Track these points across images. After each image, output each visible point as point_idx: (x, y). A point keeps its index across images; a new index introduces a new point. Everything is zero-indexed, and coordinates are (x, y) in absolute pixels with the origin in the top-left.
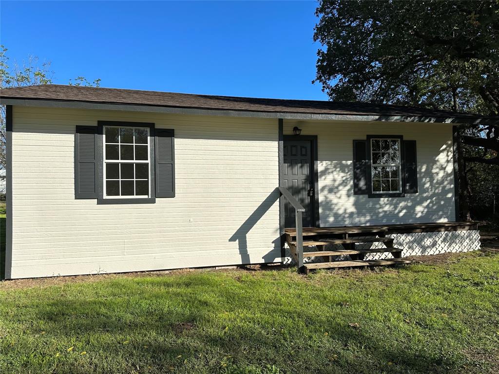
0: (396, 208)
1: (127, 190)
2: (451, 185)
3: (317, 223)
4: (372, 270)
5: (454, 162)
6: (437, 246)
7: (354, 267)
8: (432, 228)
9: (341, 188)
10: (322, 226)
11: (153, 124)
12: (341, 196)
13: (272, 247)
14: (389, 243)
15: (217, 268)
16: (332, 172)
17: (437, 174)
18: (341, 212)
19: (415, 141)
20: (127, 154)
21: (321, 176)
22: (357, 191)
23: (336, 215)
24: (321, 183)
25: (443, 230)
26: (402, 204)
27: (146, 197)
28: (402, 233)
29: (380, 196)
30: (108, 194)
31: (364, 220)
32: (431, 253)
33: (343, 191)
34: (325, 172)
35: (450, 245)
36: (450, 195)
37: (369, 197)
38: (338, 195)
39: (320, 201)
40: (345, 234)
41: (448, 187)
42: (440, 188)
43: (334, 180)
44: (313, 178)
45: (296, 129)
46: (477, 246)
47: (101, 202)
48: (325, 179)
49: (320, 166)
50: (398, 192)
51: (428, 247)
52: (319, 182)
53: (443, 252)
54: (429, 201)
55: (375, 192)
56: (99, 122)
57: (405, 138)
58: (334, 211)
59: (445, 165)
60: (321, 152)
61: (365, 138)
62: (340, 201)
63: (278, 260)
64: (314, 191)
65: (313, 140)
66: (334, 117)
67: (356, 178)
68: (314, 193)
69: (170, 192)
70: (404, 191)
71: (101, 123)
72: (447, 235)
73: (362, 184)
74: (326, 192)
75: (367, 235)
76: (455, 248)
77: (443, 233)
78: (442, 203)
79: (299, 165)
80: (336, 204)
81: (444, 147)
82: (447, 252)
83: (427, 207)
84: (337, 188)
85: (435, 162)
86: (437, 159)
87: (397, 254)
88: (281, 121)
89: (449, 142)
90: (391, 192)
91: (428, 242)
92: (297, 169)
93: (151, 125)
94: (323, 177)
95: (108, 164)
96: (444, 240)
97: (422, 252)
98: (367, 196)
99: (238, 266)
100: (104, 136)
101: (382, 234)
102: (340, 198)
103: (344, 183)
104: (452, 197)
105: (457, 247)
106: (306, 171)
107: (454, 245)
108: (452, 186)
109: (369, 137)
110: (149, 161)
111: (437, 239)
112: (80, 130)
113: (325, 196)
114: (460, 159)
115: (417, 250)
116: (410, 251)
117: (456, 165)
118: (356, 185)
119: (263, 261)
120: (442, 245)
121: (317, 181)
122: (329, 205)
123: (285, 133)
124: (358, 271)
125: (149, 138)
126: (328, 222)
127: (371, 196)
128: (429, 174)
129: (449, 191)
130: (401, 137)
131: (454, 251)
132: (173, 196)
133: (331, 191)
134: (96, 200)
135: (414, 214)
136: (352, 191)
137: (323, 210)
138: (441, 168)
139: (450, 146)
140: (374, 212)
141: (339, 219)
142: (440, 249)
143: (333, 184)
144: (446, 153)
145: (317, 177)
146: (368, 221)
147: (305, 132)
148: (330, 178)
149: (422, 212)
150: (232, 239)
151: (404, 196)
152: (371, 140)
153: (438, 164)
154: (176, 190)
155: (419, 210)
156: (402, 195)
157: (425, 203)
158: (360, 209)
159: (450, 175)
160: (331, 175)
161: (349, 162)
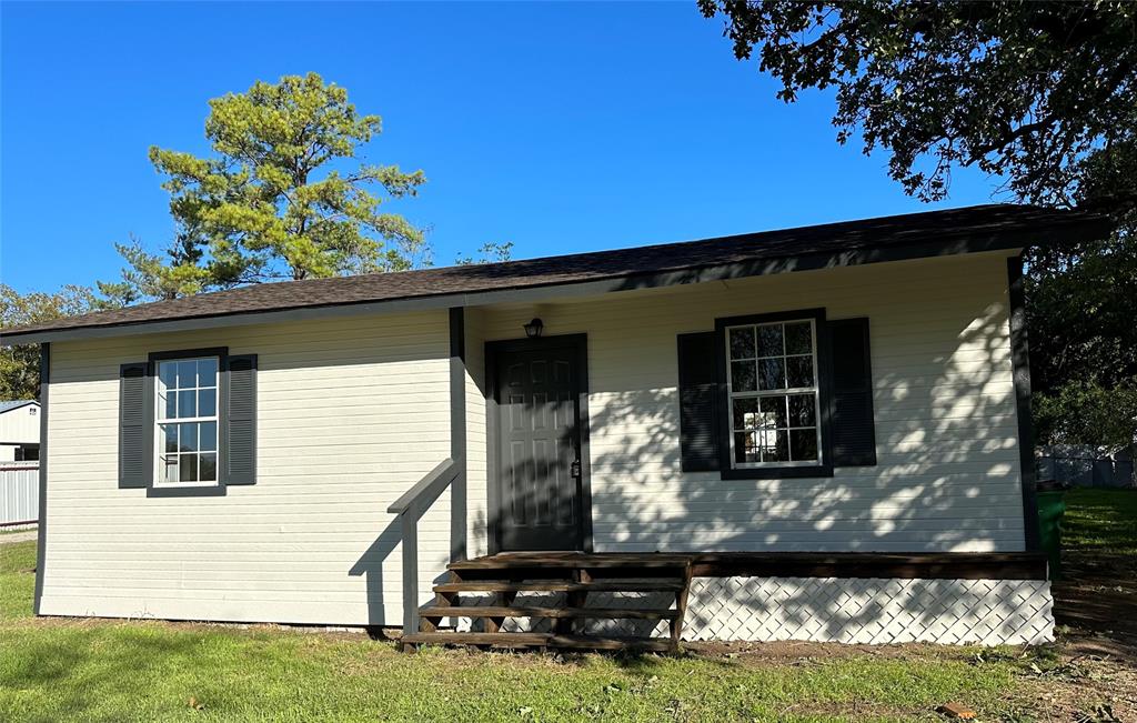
0: (805, 506)
2: (1003, 439)
3: (587, 544)
5: (1016, 368)
6: (885, 619)
9: (645, 458)
10: (598, 549)
11: (226, 349)
12: (646, 477)
16: (624, 417)
17: (948, 407)
18: (646, 516)
19: (866, 319)
21: (597, 427)
22: (691, 462)
23: (635, 526)
24: (598, 445)
25: (905, 573)
26: (827, 497)
27: (212, 483)
29: (760, 474)
31: (713, 537)
32: (863, 638)
33: (652, 467)
34: (606, 416)
36: (1000, 470)
37: (724, 478)
38: (639, 476)
39: (594, 490)
41: (992, 445)
42: (965, 448)
43: (627, 441)
44: (578, 434)
45: (537, 323)
46: (1041, 629)
48: (605, 435)
49: (596, 404)
50: (812, 463)
51: (854, 621)
52: (591, 443)
53: (904, 638)
54: (920, 489)
55: (740, 466)
56: (148, 355)
57: (830, 316)
58: (632, 514)
59: (981, 378)
60: (595, 371)
61: (711, 327)
62: (643, 490)
64: (579, 465)
65: (580, 345)
67: (687, 431)
68: (581, 471)
69: (247, 475)
70: (832, 461)
72: (921, 590)
73: (700, 442)
74: (606, 470)
76: (951, 631)
78: (972, 493)
80: (636, 498)
81: (975, 324)
82: (919, 640)
83: (916, 503)
84: (636, 457)
85: (941, 373)
88: (456, 314)
89: (996, 309)
90: (790, 464)
91: (850, 604)
93: (221, 352)
94: (601, 431)
97: (829, 633)
98: (718, 474)
99: (362, 627)
100: (156, 378)
103: (653, 446)
104: (1007, 478)
105: (958, 629)
106: (568, 416)
107: (943, 619)
108: (1010, 442)
109: (721, 323)
111: (884, 600)
113: (605, 479)
114: (1035, 357)
115: (810, 625)
116: (792, 628)
117: (1025, 377)
118: (686, 448)
120: (904, 618)
121: (587, 440)
122: (617, 500)
125: (218, 374)
126: (614, 541)
127: (731, 475)
128: (920, 409)
129: (999, 456)
130: (819, 313)
131: (946, 640)
132: (254, 482)
133: (620, 466)
134: (143, 490)
135: (867, 525)
136: (677, 464)
137: (603, 512)
138: (964, 388)
139: (998, 321)
140: (736, 515)
141: (644, 534)
142: (894, 628)
143: (625, 451)
144: (982, 343)
145: (588, 432)
146: (724, 542)
147: (555, 327)
148: (617, 431)
149: (896, 519)
150: (355, 571)
151: (831, 475)
152: (727, 329)
153: (952, 376)
154: (260, 471)
155: (884, 512)
156: (824, 472)
157: (906, 495)
158: (699, 513)
159: (1000, 407)
160: (621, 424)
161: (668, 391)
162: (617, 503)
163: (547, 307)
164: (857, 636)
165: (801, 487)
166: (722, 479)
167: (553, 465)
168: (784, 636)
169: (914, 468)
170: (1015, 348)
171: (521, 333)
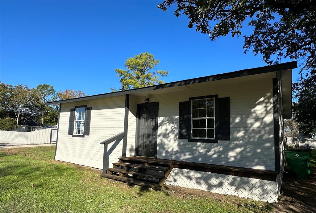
0: (209, 150)
2: (270, 135)
3: (155, 156)
5: (274, 112)
6: (224, 187)
9: (170, 135)
10: (157, 158)
12: (170, 140)
16: (166, 124)
17: (252, 124)
18: (170, 150)
19: (229, 98)
21: (160, 126)
22: (181, 136)
23: (167, 152)
24: (160, 131)
25: (231, 173)
27: (82, 135)
30: (75, 133)
32: (217, 191)
33: (172, 137)
34: (162, 124)
35: (237, 189)
36: (268, 145)
38: (169, 139)
39: (158, 142)
41: (266, 136)
42: (257, 136)
43: (166, 130)
46: (273, 198)
47: (73, 136)
48: (161, 128)
49: (160, 120)
50: (212, 139)
51: (215, 186)
52: (158, 130)
54: (243, 148)
55: (193, 138)
56: (75, 107)
57: (219, 97)
58: (166, 149)
59: (263, 116)
60: (160, 112)
61: (188, 100)
62: (169, 143)
67: (180, 128)
68: (155, 137)
70: (217, 138)
72: (235, 179)
73: (184, 131)
74: (161, 137)
76: (243, 194)
77: (231, 177)
78: (259, 151)
80: (167, 145)
81: (262, 99)
82: (233, 195)
84: (168, 134)
85: (250, 114)
86: (253, 110)
89: (268, 94)
90: (206, 138)
91: (214, 181)
92: (149, 122)
93: (86, 106)
94: (161, 127)
96: (232, 183)
97: (208, 188)
102: (170, 141)
103: (172, 131)
104: (270, 147)
105: (245, 194)
106: (154, 123)
107: (241, 190)
108: (272, 136)
109: (190, 99)
111: (224, 181)
113: (161, 139)
117: (277, 115)
118: (180, 133)
120: (229, 187)
125: (85, 111)
126: (162, 156)
127: (191, 141)
128: (243, 124)
129: (268, 140)
130: (216, 96)
131: (242, 196)
133: (164, 136)
135: (227, 158)
136: (178, 137)
137: (160, 148)
138: (257, 119)
139: (269, 98)
140: (192, 152)
141: (169, 155)
142: (227, 190)
143: (166, 132)
144: (264, 105)
145: (157, 127)
146: (188, 159)
147: (152, 100)
148: (164, 127)
149: (235, 157)
151: (217, 142)
152: (192, 101)
153: (254, 115)
154: (90, 133)
155: (232, 154)
156: (215, 141)
157: (239, 150)
158: (182, 149)
160: (165, 125)
161: (177, 117)
162: (162, 145)
163: (150, 95)
164: (215, 190)
165: (208, 145)
166: (188, 141)
167: (150, 135)
168: (196, 188)
169: (241, 142)
170: (274, 107)
171: (144, 102)
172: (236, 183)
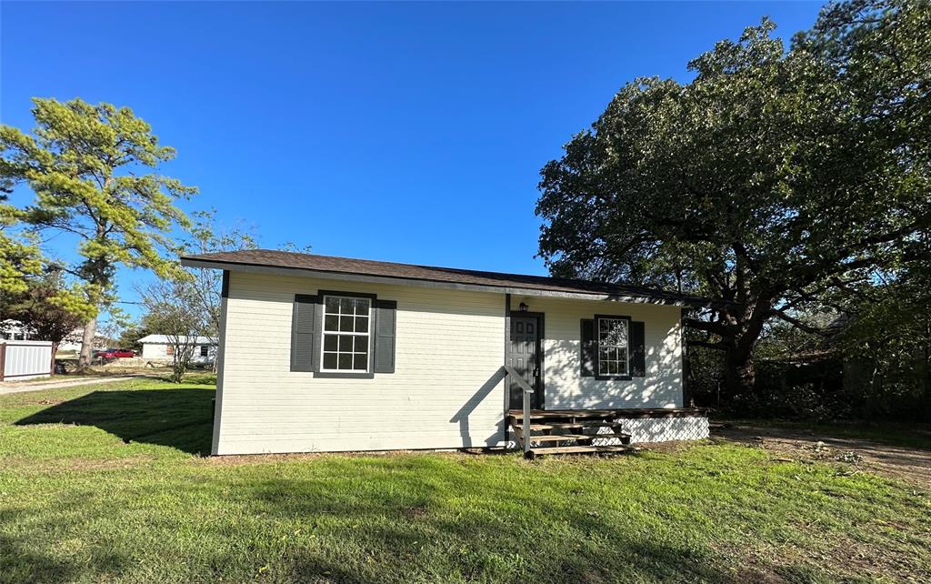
0: (622, 391)
1: (345, 364)
2: (679, 369)
3: (542, 406)
4: (601, 456)
5: (682, 346)
6: (665, 433)
7: (582, 453)
8: (661, 414)
9: (566, 369)
10: (546, 409)
11: (376, 295)
12: (566, 378)
13: (495, 430)
14: (617, 429)
15: (436, 451)
16: (559, 352)
17: (664, 357)
18: (566, 395)
19: (643, 323)
20: (347, 325)
21: (547, 355)
22: (584, 372)
23: (562, 399)
24: (548, 363)
25: (671, 416)
26: (629, 388)
27: (364, 371)
28: (630, 418)
29: (608, 378)
30: (325, 367)
31: (591, 403)
32: (659, 440)
33: (569, 373)
34: (551, 351)
35: (678, 433)
36: (677, 380)
37: (596, 379)
38: (564, 377)
39: (545, 382)
40: (572, 418)
41: (675, 372)
42: (669, 370)
43: (559, 362)
44: (538, 357)
45: (522, 305)
46: (705, 433)
47: (318, 375)
48: (551, 358)
49: (547, 344)
50: (625, 375)
51: (656, 434)
52: (546, 361)
53: (671, 439)
54: (656, 386)
55: (602, 374)
56: (319, 291)
57: (633, 320)
58: (560, 393)
59: (674, 348)
60: (547, 332)
61: (593, 317)
62: (565, 383)
63: (501, 444)
64: (539, 371)
65: (540, 317)
66: (564, 295)
67: (584, 360)
68: (539, 373)
69: (389, 367)
70: (631, 374)
71: (322, 293)
72: (675, 422)
73: (588, 365)
74: (551, 373)
75: (595, 419)
76: (684, 436)
77: (671, 420)
78: (670, 388)
79: (525, 343)
80: (561, 387)
81: (672, 330)
82: (674, 439)
83: (655, 391)
84: (562, 369)
85: (662, 345)
86: (665, 342)
87: (626, 440)
88: (508, 296)
89: (677, 325)
90: (618, 375)
91: (656, 428)
92: (522, 346)
93: (373, 296)
94: (549, 357)
95: (326, 336)
96: (673, 427)
97: (650, 439)
98: (594, 378)
99: (458, 449)
100: (324, 306)
101: (609, 419)
102: (565, 380)
103: (569, 365)
104: (679, 383)
105: (685, 435)
106: (532, 349)
107: (682, 432)
108: (680, 371)
109: (597, 316)
110: (369, 334)
111: (665, 426)
112: (299, 298)
113: (550, 377)
114: (688, 342)
115: (644, 436)
116: (637, 437)
117: (684, 348)
118: (582, 366)
119: (485, 445)
120: (671, 432)
121: (543, 360)
123: (512, 308)
124: (587, 457)
125: (370, 309)
126: (553, 405)
127: (598, 378)
128: (656, 357)
129: (677, 376)
130: (629, 318)
131: (682, 439)
132: (393, 372)
133: (556, 372)
134: (312, 373)
135: (641, 398)
136: (579, 372)
137: (549, 392)
138: (669, 352)
139: (678, 329)
140: (600, 396)
141: (565, 402)
142: (668, 436)
143: (558, 366)
144: (674, 336)
145: (544, 356)
146: (595, 405)
147: (533, 308)
148: (555, 357)
149: (649, 397)
150: (454, 420)
151: (631, 380)
152: (598, 319)
153: (666, 347)
154: (396, 366)
155: (646, 394)
156: (628, 379)
157: (652, 388)
158: (586, 392)
159: (678, 358)
160: (557, 355)
161: (576, 342)
162: (554, 388)
163: (528, 298)
164: (658, 439)
165: (621, 384)
167: (524, 371)
169: (655, 378)
170: (682, 339)
171: (516, 309)
172: (677, 425)
